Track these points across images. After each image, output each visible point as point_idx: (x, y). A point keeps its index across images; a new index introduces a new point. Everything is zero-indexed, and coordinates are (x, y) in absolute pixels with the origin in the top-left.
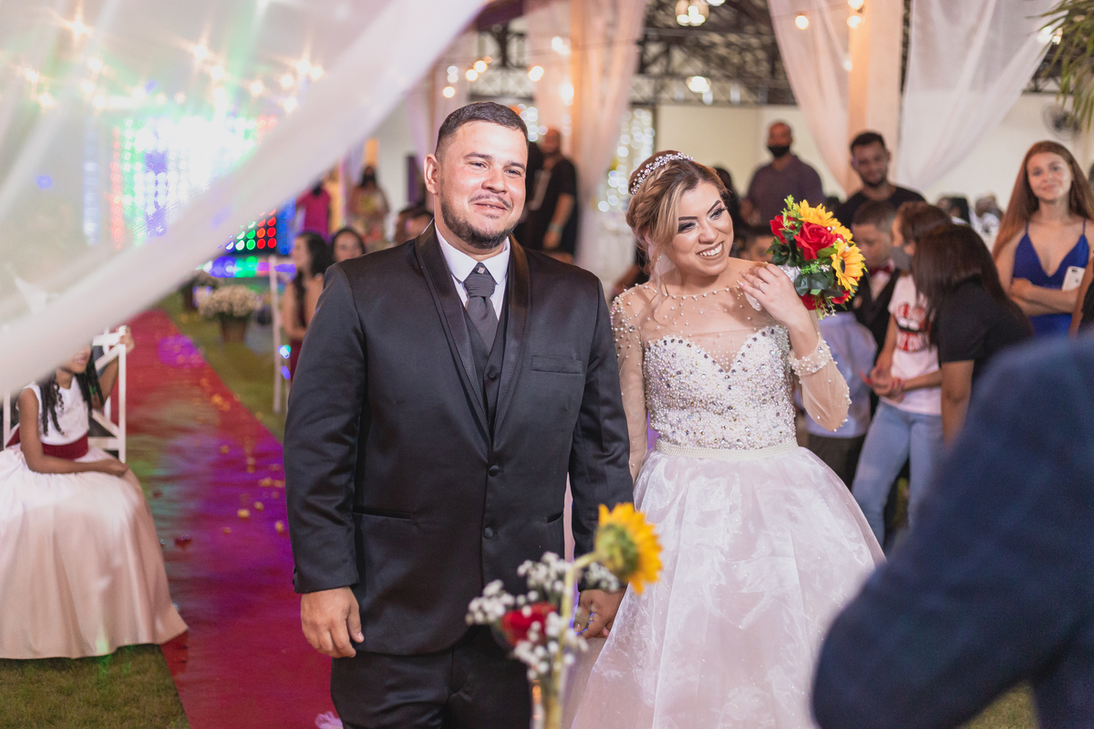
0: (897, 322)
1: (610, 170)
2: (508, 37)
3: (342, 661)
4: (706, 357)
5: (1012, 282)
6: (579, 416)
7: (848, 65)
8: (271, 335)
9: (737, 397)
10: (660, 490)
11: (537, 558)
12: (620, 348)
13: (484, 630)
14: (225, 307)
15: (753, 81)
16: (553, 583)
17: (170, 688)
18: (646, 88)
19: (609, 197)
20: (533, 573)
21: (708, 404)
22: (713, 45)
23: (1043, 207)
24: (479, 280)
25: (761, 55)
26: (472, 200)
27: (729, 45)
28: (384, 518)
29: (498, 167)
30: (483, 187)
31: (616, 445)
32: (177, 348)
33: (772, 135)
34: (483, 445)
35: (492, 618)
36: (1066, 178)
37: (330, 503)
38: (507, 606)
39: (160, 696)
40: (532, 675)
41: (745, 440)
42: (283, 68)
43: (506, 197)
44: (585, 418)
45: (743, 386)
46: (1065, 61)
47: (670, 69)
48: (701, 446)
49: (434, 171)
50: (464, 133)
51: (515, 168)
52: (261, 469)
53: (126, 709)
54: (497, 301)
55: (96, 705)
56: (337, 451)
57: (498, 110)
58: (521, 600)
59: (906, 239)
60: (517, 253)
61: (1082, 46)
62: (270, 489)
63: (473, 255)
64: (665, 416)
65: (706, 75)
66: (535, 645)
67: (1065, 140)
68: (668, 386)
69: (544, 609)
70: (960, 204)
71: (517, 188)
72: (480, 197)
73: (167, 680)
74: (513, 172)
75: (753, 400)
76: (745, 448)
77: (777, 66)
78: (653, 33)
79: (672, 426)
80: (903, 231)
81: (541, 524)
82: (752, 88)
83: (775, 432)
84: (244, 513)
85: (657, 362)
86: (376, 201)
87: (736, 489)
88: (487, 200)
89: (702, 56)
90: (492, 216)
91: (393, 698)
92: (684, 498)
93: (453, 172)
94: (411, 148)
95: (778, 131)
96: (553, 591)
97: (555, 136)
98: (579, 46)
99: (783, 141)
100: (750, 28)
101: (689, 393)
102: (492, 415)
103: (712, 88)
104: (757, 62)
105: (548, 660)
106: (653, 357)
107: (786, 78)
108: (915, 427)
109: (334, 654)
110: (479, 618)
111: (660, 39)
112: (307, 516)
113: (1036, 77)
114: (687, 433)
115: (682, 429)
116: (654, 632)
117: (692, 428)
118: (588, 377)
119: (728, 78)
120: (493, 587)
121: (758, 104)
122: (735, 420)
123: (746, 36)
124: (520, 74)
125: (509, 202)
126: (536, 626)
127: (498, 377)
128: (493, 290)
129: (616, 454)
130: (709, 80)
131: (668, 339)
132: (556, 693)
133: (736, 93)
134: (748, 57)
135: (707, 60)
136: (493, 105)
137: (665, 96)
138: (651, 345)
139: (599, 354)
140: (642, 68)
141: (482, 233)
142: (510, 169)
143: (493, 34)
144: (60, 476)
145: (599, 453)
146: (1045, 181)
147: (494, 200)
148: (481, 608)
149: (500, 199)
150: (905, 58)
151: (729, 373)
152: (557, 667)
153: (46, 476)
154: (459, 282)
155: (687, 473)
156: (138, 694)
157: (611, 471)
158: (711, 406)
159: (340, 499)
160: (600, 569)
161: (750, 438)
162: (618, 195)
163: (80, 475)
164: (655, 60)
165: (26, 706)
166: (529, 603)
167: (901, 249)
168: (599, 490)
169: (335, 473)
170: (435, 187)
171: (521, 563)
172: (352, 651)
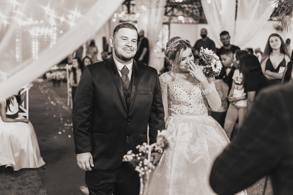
0: (235, 82)
1: (157, 41)
2: (130, 5)
3: (88, 172)
4: (184, 90)
5: (265, 71)
6: (151, 106)
7: (221, 13)
8: (67, 85)
9: (192, 101)
10: (171, 126)
11: (141, 144)
12: (162, 88)
13: (127, 163)
14: (54, 78)
15: (195, 17)
16: (146, 151)
17: (41, 180)
18: (167, 19)
19: (157, 48)
20: (140, 148)
21: (184, 103)
22: (185, 8)
23: (274, 51)
24: (125, 70)
25: (198, 10)
26: (123, 49)
27: (189, 7)
28: (99, 134)
29: (130, 40)
30: (126, 45)
31: (161, 114)
32: (41, 89)
33: (202, 32)
34: (126, 114)
35: (129, 160)
36: (280, 43)
37: (85, 130)
38: (133, 157)
39: (38, 182)
40: (140, 175)
41: (194, 113)
42: (69, 13)
43: (132, 48)
44: (153, 107)
45: (194, 99)
46: (279, 12)
47: (173, 14)
48: (182, 114)
49: (113, 41)
50: (121, 31)
51: (134, 40)
52: (65, 121)
53: (29, 185)
54: (130, 75)
55: (21, 184)
56: (86, 116)
57: (130, 25)
58: (137, 155)
59: (237, 60)
60: (135, 63)
61: (283, 8)
62: (67, 126)
63: (123, 64)
64: (173, 106)
65: (183, 16)
66: (141, 167)
67: (279, 33)
68: (174, 98)
69: (143, 158)
70: (251, 50)
71: (135, 46)
72: (125, 48)
73: (40, 178)
74: (134, 41)
75: (196, 102)
76: (194, 115)
77: (202, 13)
78: (169, 4)
79: (175, 109)
80: (236, 57)
81: (141, 135)
82: (195, 19)
83: (202, 111)
84: (60, 133)
85: (171, 92)
86: (94, 49)
87: (191, 126)
88: (127, 49)
89: (182, 11)
90: (128, 53)
91: (102, 182)
92: (177, 128)
93: (117, 41)
94: (104, 35)
95: (203, 31)
96: (145, 153)
97: (143, 32)
98: (149, 8)
99: (205, 34)
100: (195, 3)
101: (179, 100)
102: (128, 106)
103: (184, 19)
104: (197, 12)
105: (145, 171)
106: (170, 91)
107: (205, 17)
108: (240, 110)
109: (86, 170)
110: (126, 160)
111: (170, 6)
112: (79, 133)
113: (271, 16)
114: (179, 111)
115: (177, 110)
116: (170, 164)
117: (180, 110)
118: (154, 96)
119: (189, 16)
120: (130, 152)
121: (197, 23)
122: (191, 108)
123: (194, 5)
124: (133, 15)
125: (133, 49)
126: (141, 162)
127: (130, 96)
128: (129, 73)
129: (161, 117)
130: (184, 17)
131: (174, 86)
132: (146, 180)
133: (191, 20)
134: (194, 11)
135: (183, 12)
136: (128, 24)
137: (172, 21)
138: (170, 87)
139: (157, 90)
140: (166, 14)
141: (126, 57)
142: (133, 41)
143: (126, 4)
144: (11, 123)
145: (157, 116)
146: (274, 44)
147: (129, 49)
148: (126, 157)
149: (130, 49)
150: (236, 11)
151: (190, 95)
152: (147, 173)
153: (7, 123)
154: (119, 71)
155: (178, 121)
156: (32, 181)
157: (160, 121)
158: (185, 104)
159: (87, 128)
160: (158, 147)
161: (195, 112)
162: (159, 48)
163: (16, 123)
164: (169, 11)
165: (2, 184)
166: (139, 156)
167: (236, 62)
168: (157, 126)
169: (86, 122)
170: (113, 45)
171: (137, 145)
172: (91, 169)
